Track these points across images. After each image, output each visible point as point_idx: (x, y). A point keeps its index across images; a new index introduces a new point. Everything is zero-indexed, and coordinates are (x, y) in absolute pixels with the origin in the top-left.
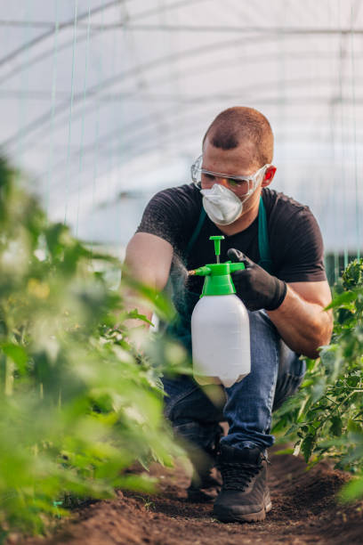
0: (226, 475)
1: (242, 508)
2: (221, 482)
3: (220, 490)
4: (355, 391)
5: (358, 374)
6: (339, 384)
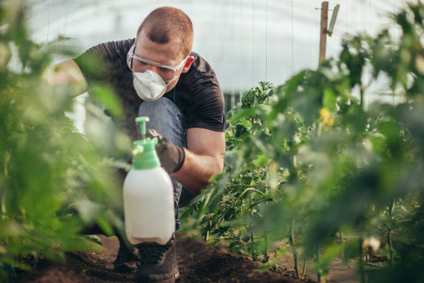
0: (143, 252)
1: (157, 277)
2: (139, 257)
3: (139, 264)
4: (248, 189)
5: (250, 174)
6: (235, 183)
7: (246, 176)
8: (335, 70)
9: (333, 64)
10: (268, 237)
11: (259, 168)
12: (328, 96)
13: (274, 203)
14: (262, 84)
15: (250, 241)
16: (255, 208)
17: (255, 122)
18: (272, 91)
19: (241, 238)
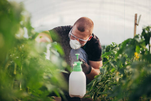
4: (107, 81)
5: (109, 75)
6: (103, 78)
7: (107, 76)
8: (140, 38)
9: (139, 36)
10: (115, 98)
11: (112, 73)
12: (137, 48)
13: (117, 86)
14: (113, 43)
15: (108, 99)
16: (110, 87)
17: (110, 57)
18: (116, 45)
19: (105, 98)
